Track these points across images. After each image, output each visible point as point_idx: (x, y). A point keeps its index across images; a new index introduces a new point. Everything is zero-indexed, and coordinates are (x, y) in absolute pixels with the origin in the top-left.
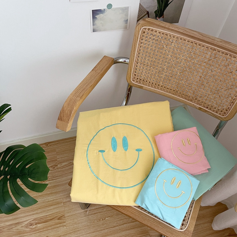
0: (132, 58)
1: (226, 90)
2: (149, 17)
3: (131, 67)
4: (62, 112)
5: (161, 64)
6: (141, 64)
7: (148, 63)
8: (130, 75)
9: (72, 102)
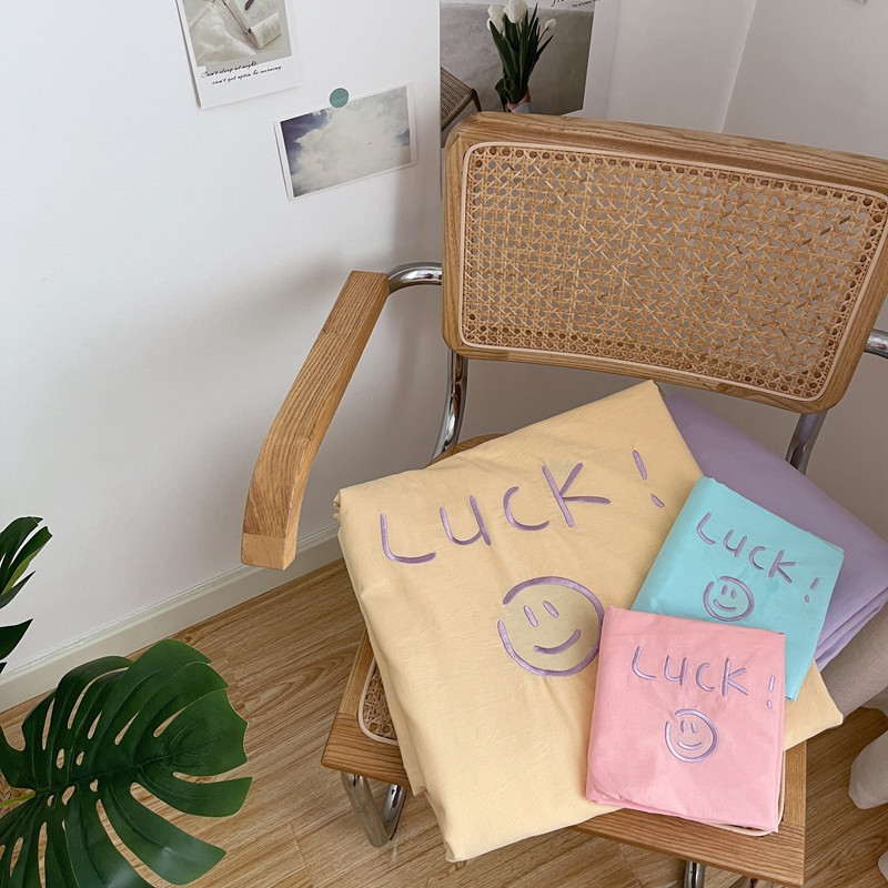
0: (453, 260)
1: (799, 307)
2: (480, 110)
3: (452, 292)
4: (254, 500)
5: (559, 261)
6: (485, 276)
7: (510, 267)
8: (456, 321)
9: (280, 458)
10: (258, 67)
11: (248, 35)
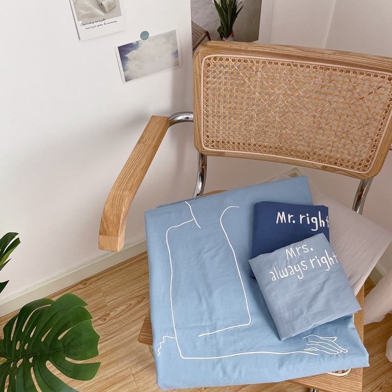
0: (198, 110)
1: (359, 129)
2: (210, 40)
3: (198, 125)
4: (104, 219)
5: (247, 109)
6: (213, 117)
7: (224, 113)
8: (200, 138)
9: (116, 200)
10: (107, 21)
11: (101, 6)
